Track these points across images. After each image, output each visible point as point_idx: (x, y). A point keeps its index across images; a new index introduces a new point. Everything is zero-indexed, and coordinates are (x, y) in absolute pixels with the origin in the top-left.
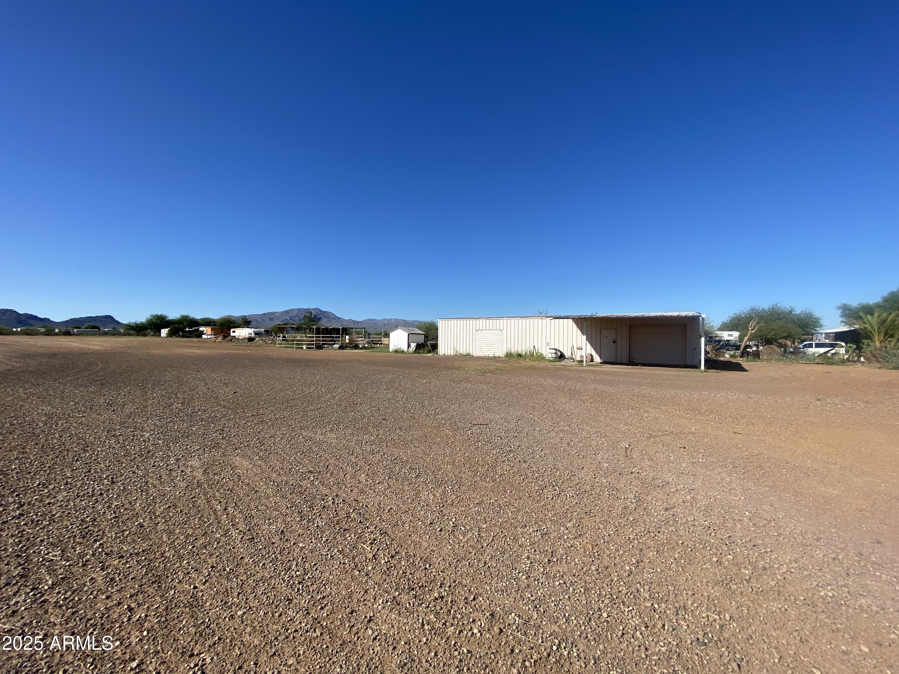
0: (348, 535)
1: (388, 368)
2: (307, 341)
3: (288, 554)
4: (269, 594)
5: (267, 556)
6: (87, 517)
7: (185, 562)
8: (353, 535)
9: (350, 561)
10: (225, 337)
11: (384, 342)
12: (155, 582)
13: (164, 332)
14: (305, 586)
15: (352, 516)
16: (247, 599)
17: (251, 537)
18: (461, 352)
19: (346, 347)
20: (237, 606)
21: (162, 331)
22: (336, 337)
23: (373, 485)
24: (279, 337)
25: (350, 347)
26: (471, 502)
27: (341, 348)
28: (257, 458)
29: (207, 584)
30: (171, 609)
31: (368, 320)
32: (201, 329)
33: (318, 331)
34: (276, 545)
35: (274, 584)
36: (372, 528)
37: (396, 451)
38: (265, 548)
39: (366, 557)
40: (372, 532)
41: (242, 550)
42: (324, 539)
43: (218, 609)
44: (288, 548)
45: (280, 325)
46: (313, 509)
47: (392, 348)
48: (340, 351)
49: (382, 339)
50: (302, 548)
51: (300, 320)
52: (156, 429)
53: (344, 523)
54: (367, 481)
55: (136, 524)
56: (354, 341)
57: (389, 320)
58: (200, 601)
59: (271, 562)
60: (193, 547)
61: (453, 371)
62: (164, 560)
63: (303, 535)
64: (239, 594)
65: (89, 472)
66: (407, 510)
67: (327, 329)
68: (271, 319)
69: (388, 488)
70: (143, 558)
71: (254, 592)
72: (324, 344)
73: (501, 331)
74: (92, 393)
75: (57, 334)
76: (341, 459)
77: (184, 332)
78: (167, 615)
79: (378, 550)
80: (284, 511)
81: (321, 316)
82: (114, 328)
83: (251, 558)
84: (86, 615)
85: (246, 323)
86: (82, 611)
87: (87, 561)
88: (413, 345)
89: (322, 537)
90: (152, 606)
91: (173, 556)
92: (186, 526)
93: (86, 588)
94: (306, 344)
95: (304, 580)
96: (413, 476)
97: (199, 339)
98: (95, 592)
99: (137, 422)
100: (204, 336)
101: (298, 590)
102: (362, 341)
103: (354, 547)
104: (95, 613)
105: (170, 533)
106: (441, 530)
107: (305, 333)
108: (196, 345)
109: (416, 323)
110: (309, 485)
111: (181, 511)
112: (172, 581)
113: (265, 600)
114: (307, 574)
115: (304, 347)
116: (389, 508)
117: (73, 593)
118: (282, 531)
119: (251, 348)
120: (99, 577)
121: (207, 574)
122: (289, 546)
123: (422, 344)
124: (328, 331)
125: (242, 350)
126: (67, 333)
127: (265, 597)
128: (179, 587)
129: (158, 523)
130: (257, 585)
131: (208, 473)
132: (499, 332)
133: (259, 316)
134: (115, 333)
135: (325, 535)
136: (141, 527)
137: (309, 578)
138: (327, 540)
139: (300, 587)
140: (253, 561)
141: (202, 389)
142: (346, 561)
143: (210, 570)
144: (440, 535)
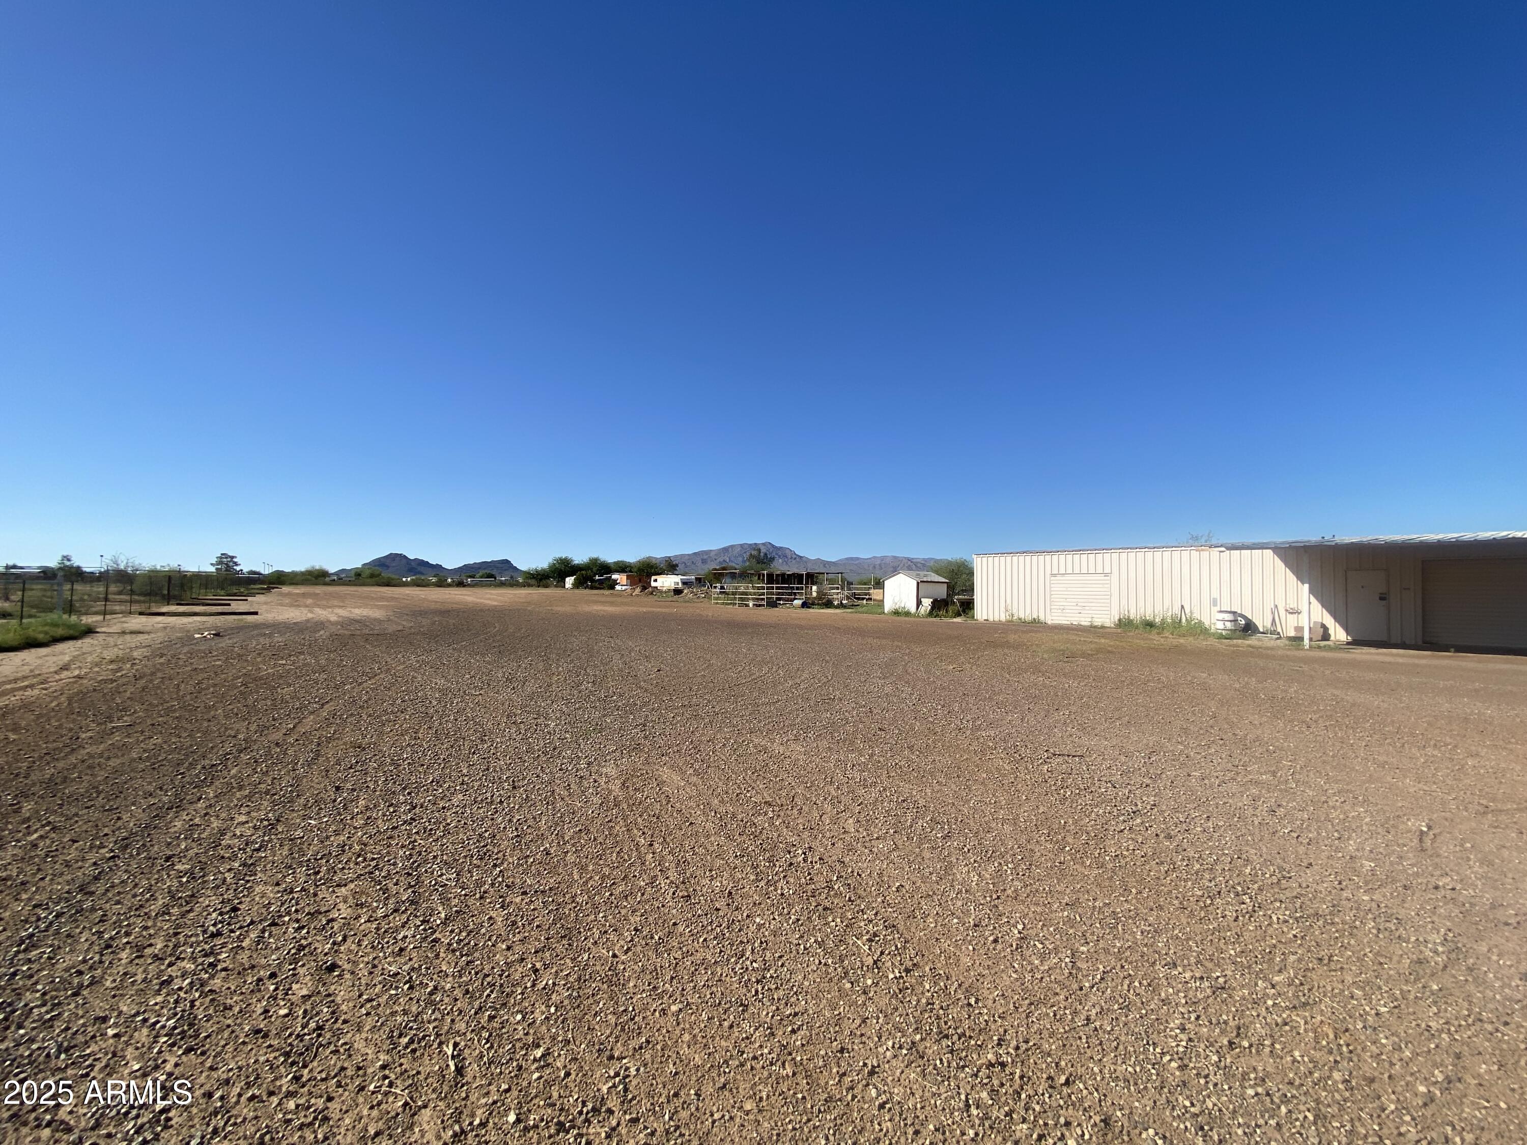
0: (830, 919)
1: (884, 642)
2: (755, 594)
3: (740, 931)
4: (714, 989)
5: (710, 928)
6: (486, 831)
7: (601, 915)
8: (838, 920)
9: (836, 964)
10: (644, 588)
11: (873, 597)
12: (565, 936)
13: (569, 581)
14: (766, 988)
15: (836, 887)
16: (683, 990)
17: (686, 894)
18: (1022, 616)
19: (813, 604)
20: (670, 996)
21: (567, 579)
22: (798, 588)
23: (868, 839)
24: (715, 587)
25: (818, 604)
26: (1054, 899)
27: (805, 605)
28: (691, 771)
29: (630, 953)
30: (585, 981)
31: (847, 559)
32: (614, 577)
33: (771, 579)
34: (721, 913)
35: (721, 975)
36: (870, 914)
37: (906, 788)
38: (706, 915)
39: (861, 961)
40: (871, 921)
41: (674, 911)
42: (793, 917)
43: (644, 995)
44: (739, 921)
45: (715, 569)
46: (775, 865)
47: (888, 606)
48: (805, 610)
49: (871, 591)
50: (760, 926)
51: (744, 561)
52: (563, 718)
53: (823, 896)
54: (858, 832)
55: (542, 849)
56: (826, 594)
57: (883, 558)
58: (622, 978)
59: (715, 938)
60: (611, 895)
61: (1006, 651)
62: (575, 907)
63: (760, 904)
64: (672, 978)
65: (488, 769)
66: (931, 893)
67: (783, 575)
68: (704, 561)
69: (894, 850)
70: (551, 899)
71: (692, 981)
72: (779, 599)
73: (1106, 575)
74: (489, 663)
75: (449, 585)
76: (813, 788)
77: (593, 581)
78: (580, 988)
79: (882, 953)
80: (731, 860)
81: (774, 554)
82: (512, 577)
83: (687, 926)
84: (483, 969)
85: (671, 567)
86: (479, 962)
87: (485, 892)
88: (927, 603)
89: (789, 913)
90: (561, 971)
91: (587, 903)
92: (601, 862)
93: (483, 931)
94: (753, 599)
95: (764, 978)
96: (939, 835)
97: (611, 591)
98: (494, 938)
99: (540, 706)
100: (618, 587)
101: (757, 992)
102: (837, 595)
103: (841, 941)
104: (493, 968)
105: (583, 869)
106: (996, 941)
107: (751, 582)
108: (608, 599)
109: (932, 564)
110: (767, 825)
111: (595, 839)
112: (586, 939)
113: (709, 996)
114: (769, 970)
115: (751, 604)
116: (898, 884)
117: (468, 935)
118: (730, 893)
119: (676, 604)
120: (499, 916)
121: (629, 939)
122: (740, 918)
123: (943, 600)
124: (785, 578)
125: (667, 607)
126: (461, 584)
127: (708, 993)
128: (594, 950)
129: (567, 852)
130: (696, 970)
131: (628, 787)
132: (1102, 577)
133: (687, 557)
134: (513, 584)
135: (794, 910)
136: (547, 854)
137: (772, 977)
138: (798, 920)
139: (760, 989)
140: (690, 932)
141: (617, 662)
142: (830, 961)
143: (633, 933)
144: (994, 949)
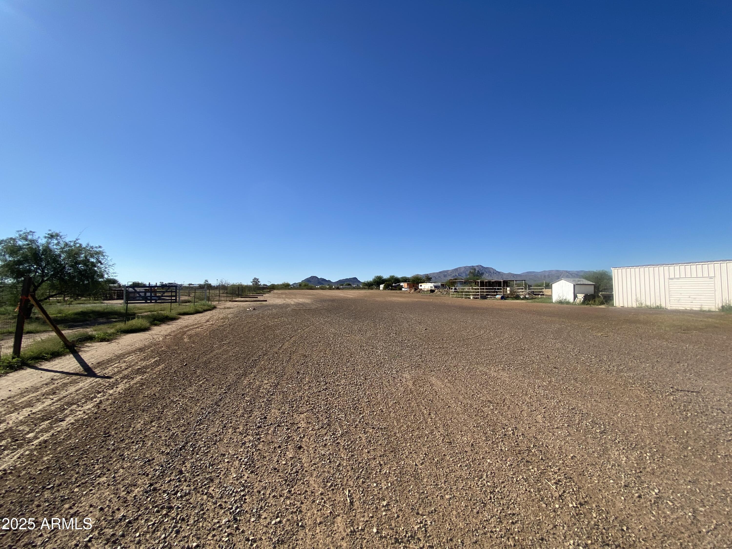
0: (531, 467)
1: (554, 319)
2: (473, 292)
3: (479, 464)
4: (467, 491)
5: (463, 460)
6: (355, 397)
7: (408, 444)
8: (536, 469)
9: (536, 492)
10: (416, 290)
11: (545, 293)
12: (393, 451)
13: (382, 286)
14: (496, 497)
15: (533, 451)
16: (451, 488)
17: (449, 441)
18: (648, 304)
19: (508, 297)
20: (445, 491)
21: (381, 286)
22: (498, 289)
23: (551, 427)
24: (452, 289)
25: (511, 298)
26: (681, 477)
27: (502, 298)
28: (447, 381)
29: (423, 465)
30: (403, 474)
31: (527, 272)
32: (401, 284)
33: (483, 284)
34: (468, 454)
35: (471, 485)
36: (556, 469)
37: (574, 402)
38: (460, 453)
39: (551, 494)
40: (556, 473)
41: (444, 449)
42: (508, 463)
43: (432, 487)
44: (478, 460)
45: (451, 280)
46: (496, 434)
47: (555, 298)
48: (503, 301)
49: (544, 290)
50: (490, 464)
51: (466, 275)
52: (384, 349)
53: (526, 455)
54: (545, 423)
55: (379, 409)
56: (515, 292)
57: (550, 271)
58: (420, 476)
59: (466, 466)
60: (412, 435)
61: (638, 325)
62: (396, 438)
63: (489, 453)
64: (445, 482)
65: (354, 370)
66: (594, 463)
67: (489, 282)
68: (445, 276)
69: (568, 435)
70: (385, 433)
71: (455, 485)
72: (488, 295)
73: (711, 278)
74: (351, 323)
75: (334, 289)
76: (516, 397)
77: (392, 286)
78: (401, 477)
79: (564, 492)
80: (472, 428)
81: (483, 271)
82: (358, 285)
83: (451, 457)
84: (358, 460)
85: (428, 279)
86: (356, 456)
87: (357, 425)
88: (581, 297)
89: (506, 460)
90: (392, 467)
91: (401, 437)
92: (407, 419)
93: (357, 442)
94: (473, 295)
95: (494, 491)
96: (598, 431)
97: (400, 291)
98: (362, 446)
99: (373, 343)
100: (403, 289)
101: (491, 498)
102: (522, 293)
103: (538, 480)
104: (362, 460)
105: (398, 421)
106: (640, 497)
107: (471, 286)
108: (400, 295)
109: (582, 274)
110: (490, 412)
111: (403, 408)
112: (402, 454)
113: (465, 495)
114: (497, 488)
115: (472, 297)
116: (572, 455)
117: (351, 443)
118: (472, 445)
119: (432, 297)
120: (364, 437)
121: (422, 458)
122: (478, 458)
123: (592, 295)
124: (490, 284)
125: (427, 299)
126: (338, 288)
127: (464, 493)
128: (406, 460)
129: (391, 412)
130: (457, 480)
131: (416, 385)
132: (708, 279)
133: (436, 274)
134: (358, 288)
135: (508, 459)
136: (382, 411)
137: (498, 492)
138: (512, 465)
139: (492, 497)
140: (453, 460)
141: (406, 325)
142: (532, 490)
143: (424, 456)
144: (639, 501)
